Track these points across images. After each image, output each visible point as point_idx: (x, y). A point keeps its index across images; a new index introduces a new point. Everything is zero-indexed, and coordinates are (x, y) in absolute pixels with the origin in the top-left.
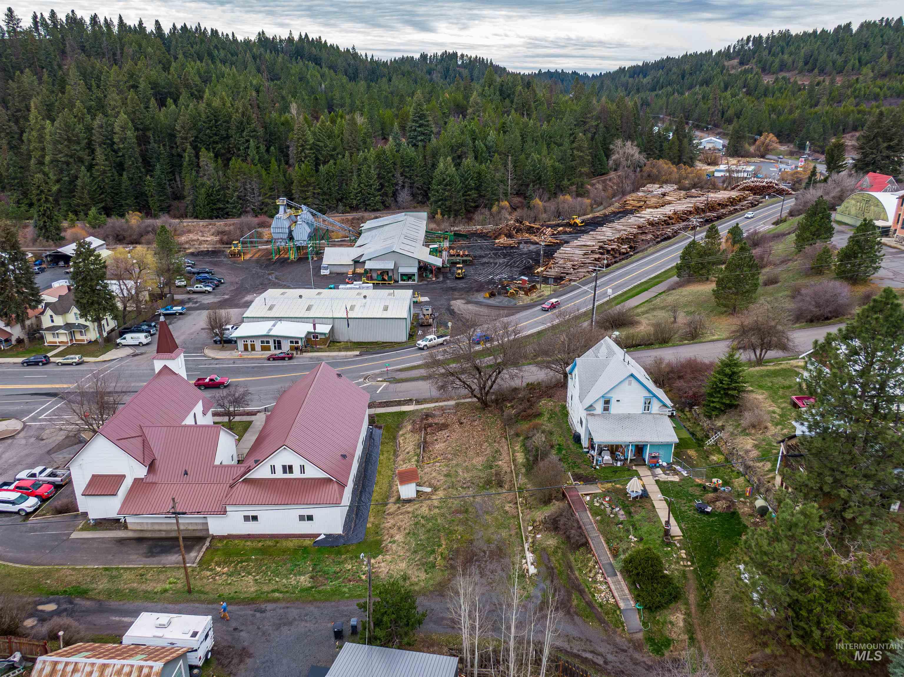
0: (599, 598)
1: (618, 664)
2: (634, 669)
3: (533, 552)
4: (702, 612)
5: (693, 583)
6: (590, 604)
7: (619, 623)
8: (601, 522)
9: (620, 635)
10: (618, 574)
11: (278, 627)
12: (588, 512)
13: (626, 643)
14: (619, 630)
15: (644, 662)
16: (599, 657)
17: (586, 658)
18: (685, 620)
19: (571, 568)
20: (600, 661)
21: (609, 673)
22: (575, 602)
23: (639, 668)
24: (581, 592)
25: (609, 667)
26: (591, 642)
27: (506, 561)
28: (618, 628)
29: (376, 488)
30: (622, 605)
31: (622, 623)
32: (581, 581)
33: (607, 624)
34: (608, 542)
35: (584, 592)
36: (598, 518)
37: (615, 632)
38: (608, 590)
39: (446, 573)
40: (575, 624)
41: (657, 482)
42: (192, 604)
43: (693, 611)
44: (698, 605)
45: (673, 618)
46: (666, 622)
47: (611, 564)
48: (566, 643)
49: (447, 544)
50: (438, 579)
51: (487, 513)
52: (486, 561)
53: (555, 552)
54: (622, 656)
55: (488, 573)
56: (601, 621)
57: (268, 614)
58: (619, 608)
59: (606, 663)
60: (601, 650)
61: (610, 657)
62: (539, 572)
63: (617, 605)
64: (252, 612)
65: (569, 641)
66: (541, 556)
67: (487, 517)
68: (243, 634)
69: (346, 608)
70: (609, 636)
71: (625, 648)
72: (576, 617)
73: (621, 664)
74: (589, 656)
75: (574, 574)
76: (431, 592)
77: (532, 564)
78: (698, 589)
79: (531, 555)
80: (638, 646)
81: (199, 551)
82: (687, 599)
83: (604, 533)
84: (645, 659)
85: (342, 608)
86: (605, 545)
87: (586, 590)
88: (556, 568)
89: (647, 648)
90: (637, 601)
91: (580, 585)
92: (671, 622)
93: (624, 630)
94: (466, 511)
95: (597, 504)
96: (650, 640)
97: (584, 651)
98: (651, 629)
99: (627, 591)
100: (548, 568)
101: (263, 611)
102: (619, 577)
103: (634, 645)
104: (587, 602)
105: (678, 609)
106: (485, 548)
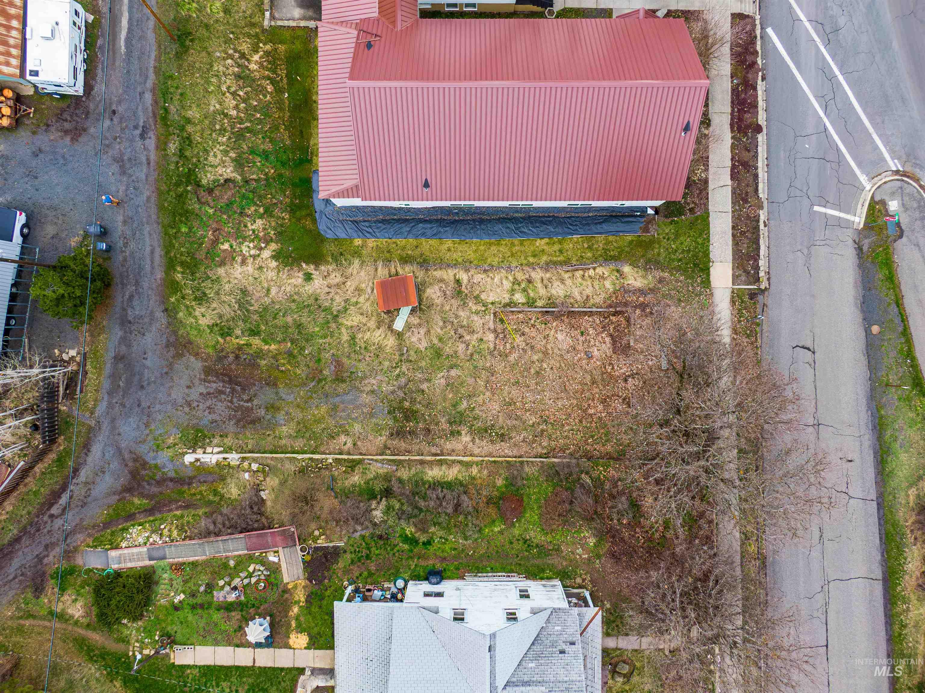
0: (135, 531)
1: (48, 528)
2: (40, 542)
3: (218, 464)
4: (75, 639)
5: (112, 646)
6: (130, 517)
7: (98, 543)
8: (225, 566)
9: (85, 540)
10: (152, 562)
11: (119, 160)
12: (246, 552)
13: (75, 544)
14: (90, 541)
15: (48, 556)
16: (60, 511)
17: (60, 497)
18: (72, 617)
19: (187, 507)
20: (55, 510)
21: (38, 517)
22: (136, 501)
23: (41, 549)
24: (150, 511)
25: (46, 518)
26: (82, 506)
27: (231, 427)
28: (93, 542)
29: (448, 243)
30: (113, 553)
31: (96, 547)
32: (165, 515)
33: (102, 530)
34: (194, 564)
35: (150, 515)
36: (232, 563)
37: (89, 535)
38: (137, 543)
39: (210, 351)
40: (108, 495)
41: (301, 671)
42: (154, 48)
43: (80, 631)
44: (83, 639)
45: (79, 605)
46: (78, 595)
47: (164, 558)
48: (84, 479)
49: (269, 351)
50: (200, 341)
51: (334, 408)
52: (231, 402)
53: (216, 493)
54: (57, 535)
55: (208, 403)
56: (107, 525)
57: (139, 144)
58: (111, 549)
59: (52, 516)
60: (69, 515)
61: (58, 522)
62: (186, 466)
63: (117, 547)
64: (141, 124)
65: (86, 483)
66: (210, 473)
67: (324, 409)
68: (107, 123)
69: (146, 232)
70: (86, 529)
71: (68, 541)
72: (117, 497)
73: (49, 532)
74: (64, 499)
75: (177, 509)
76: (175, 333)
77: (197, 460)
78: (104, 648)
79: (214, 461)
80: (69, 554)
81: (304, 18)
82: (94, 629)
83: (207, 563)
84: (51, 558)
85: (147, 229)
86: (191, 559)
87: (151, 518)
88: (189, 489)
89: (64, 565)
90: (115, 572)
91: (160, 512)
92: (76, 600)
93: (88, 546)
94: (338, 379)
95: (251, 569)
96: (71, 571)
97: (71, 497)
98: (81, 576)
99: (129, 565)
100: (191, 478)
101: (142, 136)
102: (147, 563)
103: (69, 552)
104: (134, 514)
105: (87, 614)
106: (255, 402)
